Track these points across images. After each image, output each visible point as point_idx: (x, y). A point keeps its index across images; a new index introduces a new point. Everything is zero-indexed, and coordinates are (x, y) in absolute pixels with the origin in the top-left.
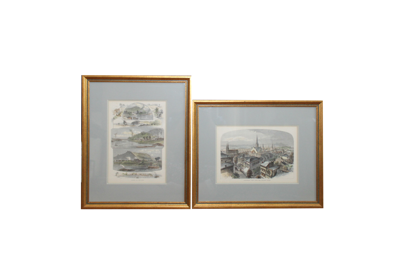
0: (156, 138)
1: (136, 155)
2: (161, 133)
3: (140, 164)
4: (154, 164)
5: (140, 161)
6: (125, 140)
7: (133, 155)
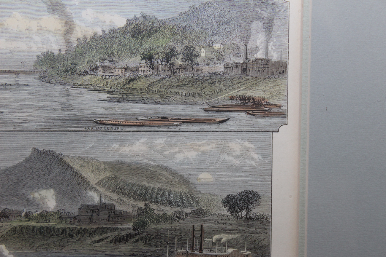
0: (231, 60)
1: (93, 178)
2: (269, 27)
3: (118, 240)
4: (215, 237)
5: (124, 217)
6: (17, 73)
7: (76, 174)
